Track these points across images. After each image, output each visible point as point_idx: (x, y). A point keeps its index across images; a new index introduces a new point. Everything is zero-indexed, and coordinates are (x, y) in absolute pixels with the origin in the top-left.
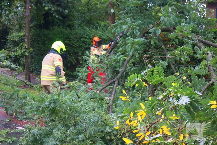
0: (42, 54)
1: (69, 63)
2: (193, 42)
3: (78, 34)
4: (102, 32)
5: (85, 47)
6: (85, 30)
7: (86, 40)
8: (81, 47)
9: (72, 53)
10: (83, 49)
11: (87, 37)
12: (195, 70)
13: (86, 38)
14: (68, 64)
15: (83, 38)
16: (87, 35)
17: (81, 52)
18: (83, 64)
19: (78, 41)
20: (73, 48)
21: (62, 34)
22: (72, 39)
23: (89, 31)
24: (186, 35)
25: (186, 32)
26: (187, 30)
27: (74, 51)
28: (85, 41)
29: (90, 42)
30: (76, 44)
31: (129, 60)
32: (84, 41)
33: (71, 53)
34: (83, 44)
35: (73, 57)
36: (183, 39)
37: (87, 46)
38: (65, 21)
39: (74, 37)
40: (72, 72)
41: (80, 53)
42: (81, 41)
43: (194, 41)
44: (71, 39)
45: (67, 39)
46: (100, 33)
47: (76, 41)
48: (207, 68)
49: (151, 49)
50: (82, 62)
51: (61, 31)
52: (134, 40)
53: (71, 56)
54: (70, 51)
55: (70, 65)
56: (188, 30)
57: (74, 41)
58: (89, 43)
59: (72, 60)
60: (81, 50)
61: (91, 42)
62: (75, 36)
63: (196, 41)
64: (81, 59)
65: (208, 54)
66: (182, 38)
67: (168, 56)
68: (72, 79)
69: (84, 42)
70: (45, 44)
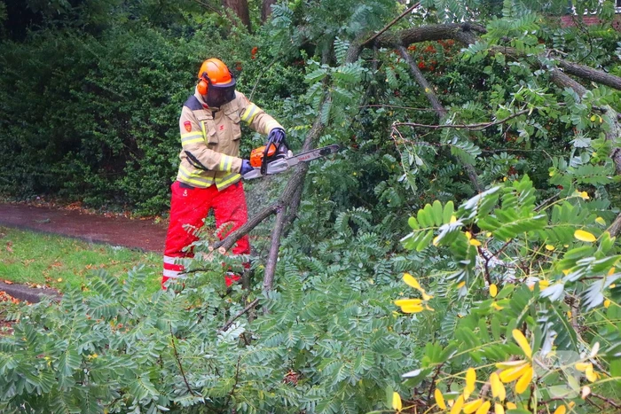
0: (6, 121)
1: (100, 150)
2: (544, 71)
3: (125, 53)
4: (211, 46)
5: (152, 95)
6: (150, 41)
7: (156, 71)
8: (140, 97)
9: (110, 118)
10: (144, 101)
11: (160, 63)
12: (571, 171)
13: (154, 67)
14: (96, 151)
15: (145, 65)
16: (160, 57)
17: (137, 112)
18: (148, 153)
19: (128, 75)
20: (110, 100)
21: (70, 55)
22: (107, 69)
23: (166, 44)
24: (520, 49)
25: (520, 41)
26: (522, 32)
27: (116, 110)
28: (151, 75)
29: (168, 79)
30: (122, 85)
31: (315, 137)
32: (148, 76)
33: (103, 118)
34: (146, 86)
35: (114, 131)
36: (509, 64)
37: (159, 93)
38: (78, 11)
39: (115, 64)
40: (111, 180)
41: (135, 115)
42: (138, 75)
43: (545, 68)
44: (103, 72)
45: (90, 71)
46: (203, 47)
47: (120, 77)
48: (609, 161)
49: (384, 97)
50: (142, 146)
51: (70, 45)
52: (333, 69)
53: (105, 126)
54: (103, 109)
55: (101, 155)
56: (526, 32)
57: (116, 75)
58: (165, 82)
59: (108, 141)
60: (140, 105)
61: (172, 79)
62: (115, 60)
63: (552, 69)
64: (138, 134)
65: (603, 112)
66: (508, 59)
67: (449, 122)
68: (110, 203)
69: (147, 80)
70: (16, 89)
